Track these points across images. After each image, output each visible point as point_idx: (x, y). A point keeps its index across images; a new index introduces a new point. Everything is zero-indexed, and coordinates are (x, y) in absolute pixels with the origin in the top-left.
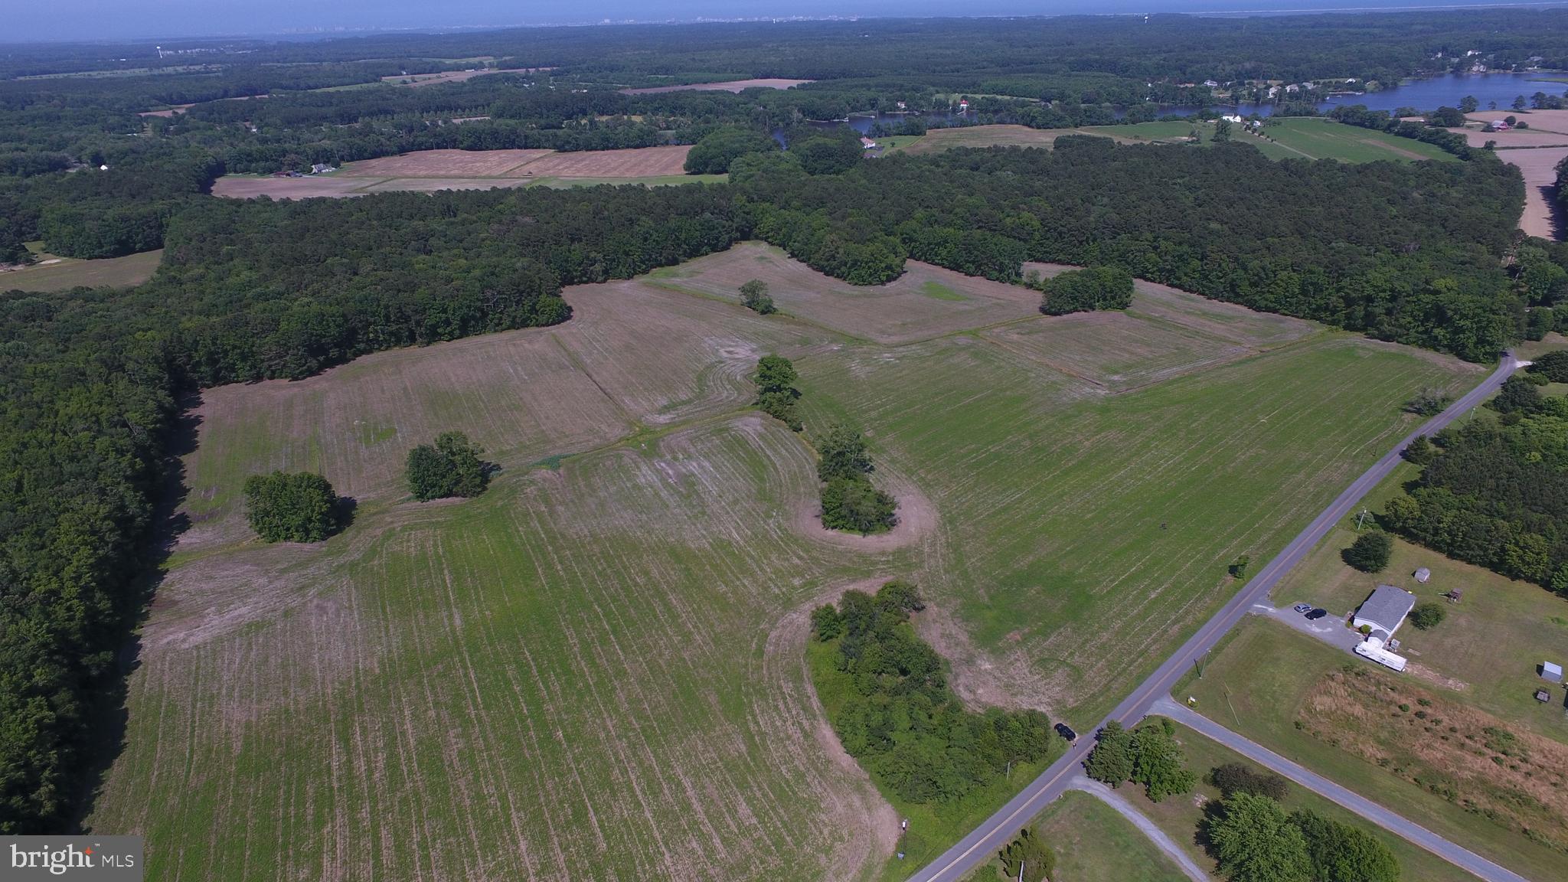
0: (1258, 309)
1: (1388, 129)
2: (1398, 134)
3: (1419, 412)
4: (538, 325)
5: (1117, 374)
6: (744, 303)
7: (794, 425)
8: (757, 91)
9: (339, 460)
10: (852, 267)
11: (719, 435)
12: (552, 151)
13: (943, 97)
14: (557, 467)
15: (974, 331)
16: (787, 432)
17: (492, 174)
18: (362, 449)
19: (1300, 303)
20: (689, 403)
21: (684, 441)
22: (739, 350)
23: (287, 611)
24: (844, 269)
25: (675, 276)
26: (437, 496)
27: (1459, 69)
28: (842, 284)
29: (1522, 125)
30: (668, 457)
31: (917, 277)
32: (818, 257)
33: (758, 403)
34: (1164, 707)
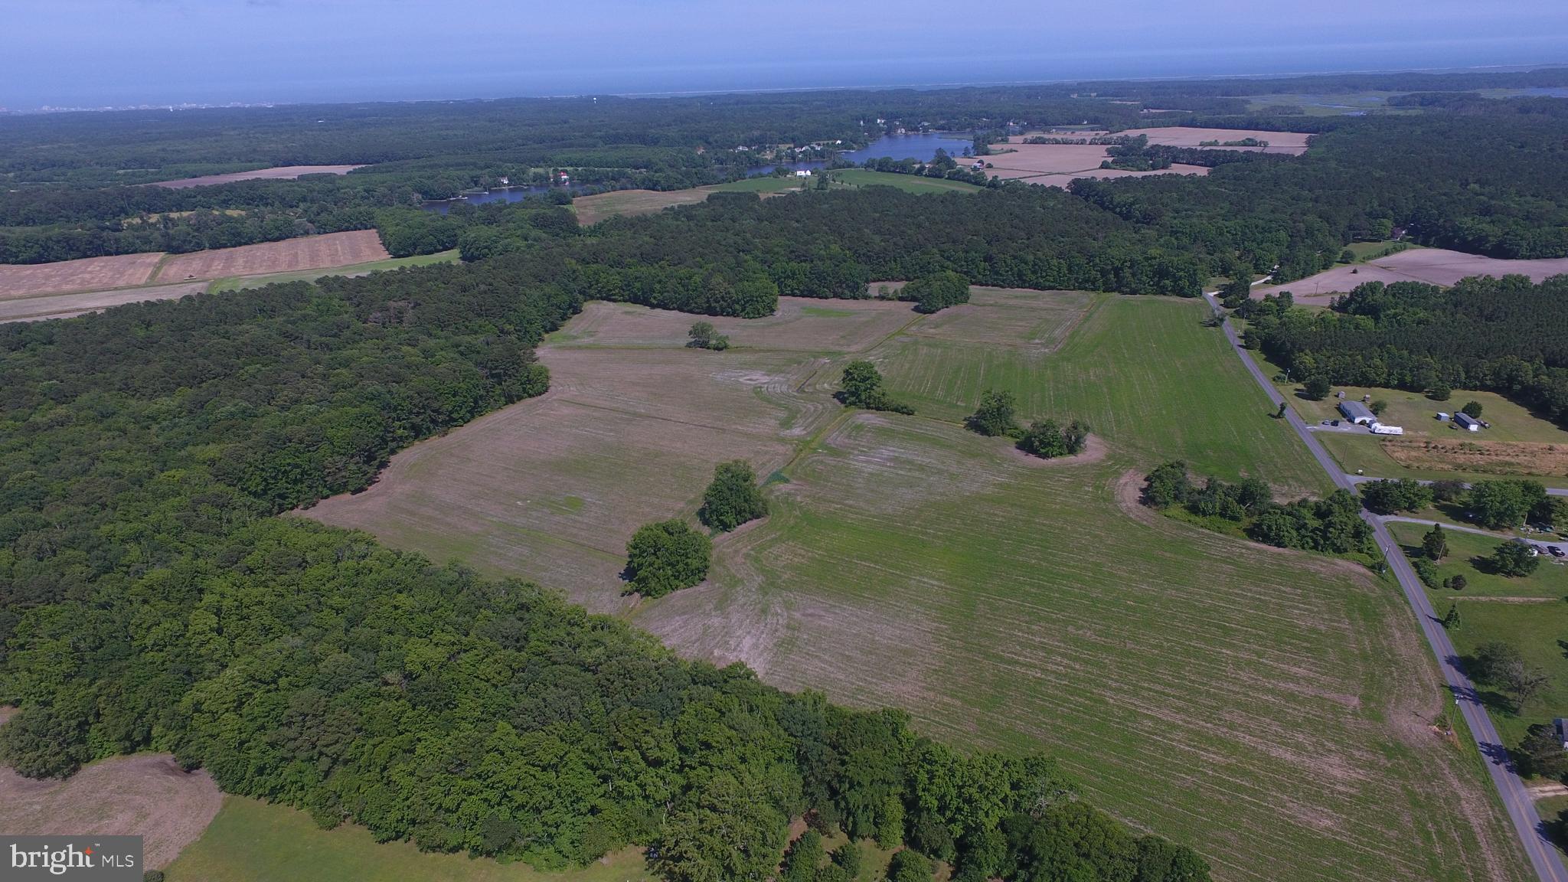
0: (1043, 289)
1: (919, 172)
2: (925, 175)
3: (1215, 325)
4: (530, 396)
5: (1034, 339)
6: (689, 345)
7: (905, 410)
8: (320, 177)
9: (575, 531)
10: (748, 302)
11: (862, 430)
12: (163, 254)
13: (540, 170)
14: (787, 481)
15: (900, 332)
16: (906, 416)
17: (134, 283)
18: (580, 519)
19: (1069, 279)
20: (794, 417)
21: (846, 441)
22: (754, 378)
23: (788, 627)
24: (737, 307)
25: (575, 338)
26: (739, 524)
27: (890, 132)
28: (739, 320)
29: (990, 166)
30: (856, 452)
31: (787, 307)
32: (702, 301)
33: (851, 404)
34: (1353, 480)
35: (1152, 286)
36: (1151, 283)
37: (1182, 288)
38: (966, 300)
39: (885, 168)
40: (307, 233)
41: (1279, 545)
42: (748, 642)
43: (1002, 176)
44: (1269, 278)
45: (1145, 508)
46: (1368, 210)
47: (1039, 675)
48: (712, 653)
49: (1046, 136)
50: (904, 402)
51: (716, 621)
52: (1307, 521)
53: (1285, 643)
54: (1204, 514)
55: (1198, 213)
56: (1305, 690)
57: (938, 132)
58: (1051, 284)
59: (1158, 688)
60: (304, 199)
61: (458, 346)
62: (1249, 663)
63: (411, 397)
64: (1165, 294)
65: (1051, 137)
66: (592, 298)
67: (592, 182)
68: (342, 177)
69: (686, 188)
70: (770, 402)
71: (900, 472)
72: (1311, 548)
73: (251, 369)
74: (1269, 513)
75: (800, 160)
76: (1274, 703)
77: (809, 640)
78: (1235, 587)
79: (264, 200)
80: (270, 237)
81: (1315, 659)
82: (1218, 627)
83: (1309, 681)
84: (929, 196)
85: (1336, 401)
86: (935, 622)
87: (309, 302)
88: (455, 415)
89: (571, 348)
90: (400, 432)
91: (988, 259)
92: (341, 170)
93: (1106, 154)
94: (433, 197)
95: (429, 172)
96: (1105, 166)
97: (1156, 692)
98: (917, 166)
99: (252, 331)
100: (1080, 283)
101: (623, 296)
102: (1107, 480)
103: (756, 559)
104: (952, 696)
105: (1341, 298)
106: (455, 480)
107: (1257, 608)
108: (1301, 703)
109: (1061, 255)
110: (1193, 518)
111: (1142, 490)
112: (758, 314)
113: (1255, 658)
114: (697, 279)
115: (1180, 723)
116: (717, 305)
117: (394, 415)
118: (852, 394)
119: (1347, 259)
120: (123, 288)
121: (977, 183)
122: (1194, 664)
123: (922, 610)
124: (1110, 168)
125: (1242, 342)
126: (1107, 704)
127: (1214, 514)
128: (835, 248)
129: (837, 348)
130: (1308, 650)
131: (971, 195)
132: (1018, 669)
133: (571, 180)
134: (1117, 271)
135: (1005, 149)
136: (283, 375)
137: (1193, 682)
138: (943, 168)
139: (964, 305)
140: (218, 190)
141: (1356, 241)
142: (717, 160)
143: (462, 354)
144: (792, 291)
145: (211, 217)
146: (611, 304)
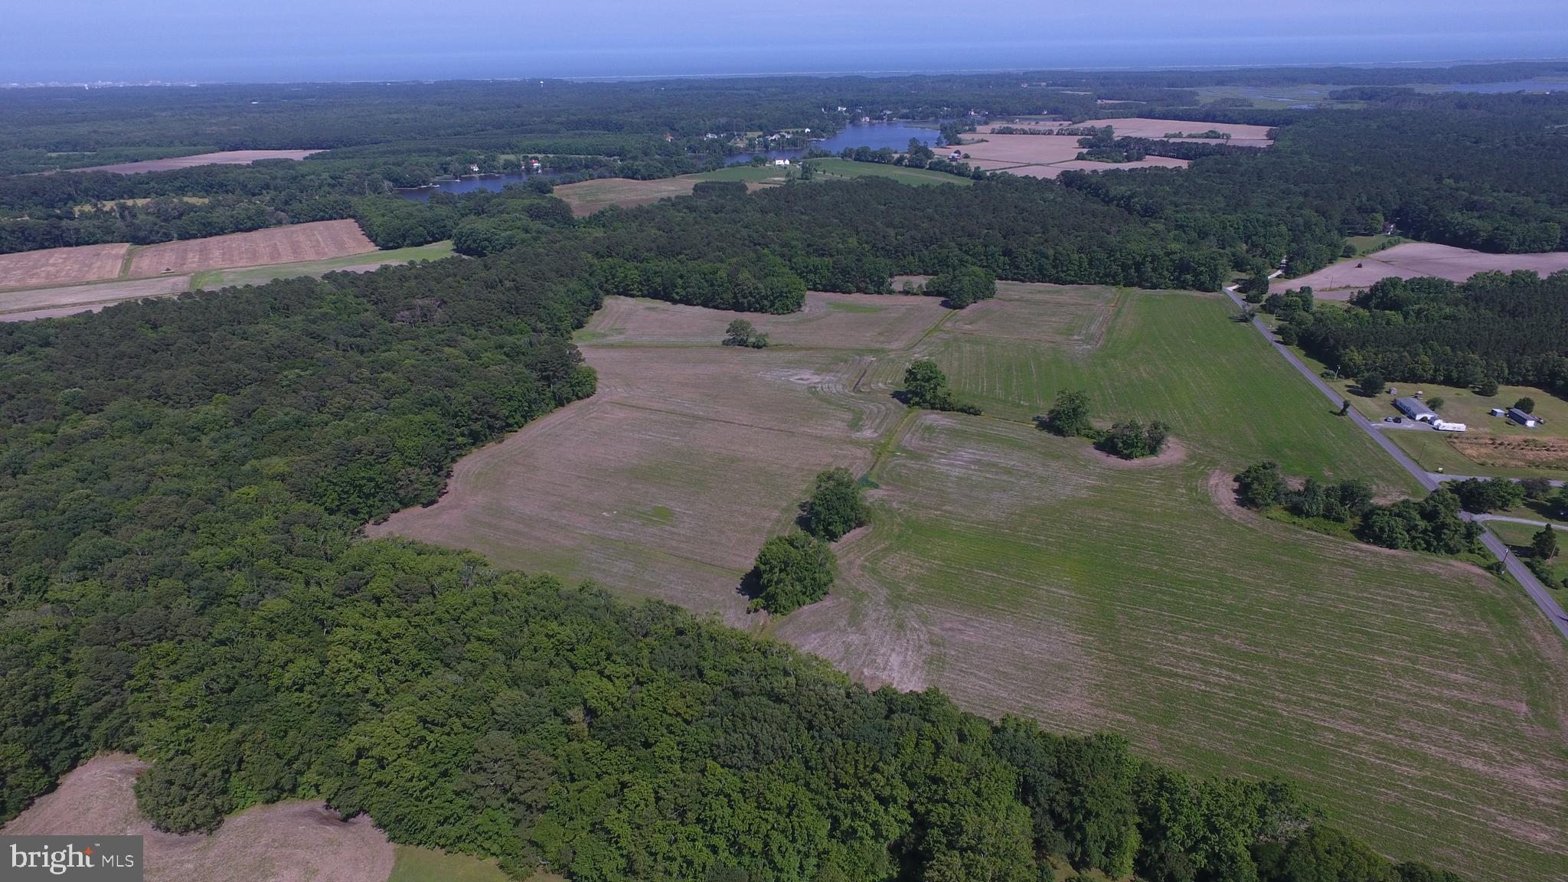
0: (1064, 283)
1: (899, 162)
2: (906, 166)
3: (1246, 320)
4: (579, 398)
5: (1073, 335)
6: (725, 343)
7: (971, 410)
8: (277, 163)
9: (674, 544)
10: (775, 298)
11: (934, 432)
12: (127, 245)
13: (511, 157)
14: (876, 486)
15: (937, 328)
16: (972, 417)
17: (106, 276)
18: (674, 530)
19: (1090, 273)
20: (860, 419)
21: (921, 443)
22: (805, 377)
23: (932, 643)
24: (766, 302)
25: (605, 336)
26: (844, 533)
27: (854, 121)
28: (767, 316)
29: (967, 157)
30: (935, 455)
31: (815, 302)
32: (728, 296)
33: (914, 405)
34: (1437, 478)
35: (1173, 280)
36: (1172, 278)
37: (1203, 283)
38: (991, 296)
39: (863, 158)
40: (280, 223)
41: (1391, 546)
42: (895, 660)
43: (986, 167)
44: (1279, 272)
45: (1244, 510)
46: (1357, 204)
47: (1203, 687)
48: (862, 673)
49: (1014, 126)
50: (967, 401)
51: (854, 638)
52: (1417, 522)
53: (1434, 648)
54: (1308, 515)
55: (1198, 207)
56: (1470, 697)
57: (902, 120)
58: (1073, 279)
59: (1326, 698)
60: (267, 187)
61: (501, 347)
62: (1405, 669)
63: (470, 403)
64: (1185, 289)
65: (1019, 127)
66: (608, 292)
67: (568, 170)
68: (300, 163)
69: (665, 177)
70: (830, 403)
71: (988, 475)
72: (1423, 550)
73: (291, 374)
74: (1378, 514)
75: (773, 149)
76: (1446, 711)
77: (958, 657)
78: (1362, 591)
79: (223, 187)
80: (242, 227)
81: (1469, 664)
82: (1363, 633)
83: (1472, 688)
84: (925, 188)
85: (1389, 398)
86: (1078, 633)
87: (322, 299)
88: (511, 421)
89: (604, 346)
90: (460, 439)
91: (1007, 253)
92: (298, 155)
93: (1077, 145)
94: (406, 186)
95: (392, 159)
96: (1081, 157)
97: (1326, 702)
98: (896, 156)
99: (272, 331)
100: (1101, 278)
101: (641, 290)
102: (1197, 481)
103: (873, 571)
104: (1124, 713)
105: (1359, 292)
106: (529, 490)
107: (1391, 612)
108: (1473, 711)
109: (1080, 250)
110: (1296, 519)
111: (1235, 491)
112: (787, 310)
113: (1410, 665)
114: (723, 274)
115: (1361, 734)
116: (745, 301)
117: (454, 422)
118: (915, 394)
119: (1348, 253)
120: (95, 283)
121: (960, 174)
122: (1353, 672)
123: (1061, 621)
124: (1085, 159)
125: (1280, 338)
126: (1282, 716)
127: (1318, 515)
128: (853, 241)
129: (878, 346)
130: (1459, 655)
131: (968, 187)
132: (1180, 681)
133: (543, 167)
134: (1138, 266)
135: (976, 139)
136: (328, 380)
137: (1358, 691)
138: (919, 157)
139: (990, 300)
140: (173, 175)
141: (1351, 235)
142: (690, 148)
143: (507, 355)
144: (814, 285)
145: (172, 205)
146: (629, 299)
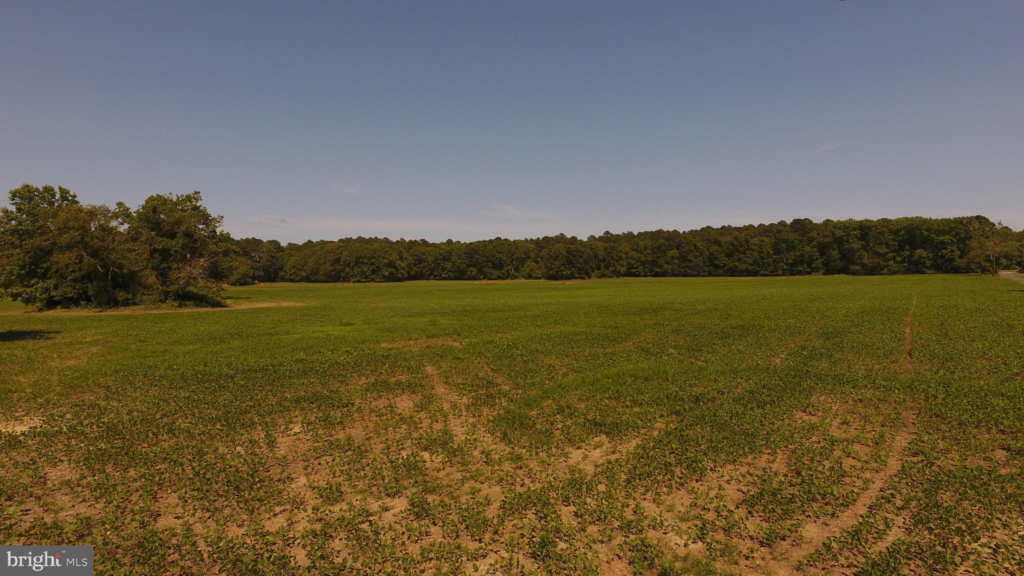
36: (898, 259)
37: (951, 260)
58: (751, 268)
100: (792, 265)
